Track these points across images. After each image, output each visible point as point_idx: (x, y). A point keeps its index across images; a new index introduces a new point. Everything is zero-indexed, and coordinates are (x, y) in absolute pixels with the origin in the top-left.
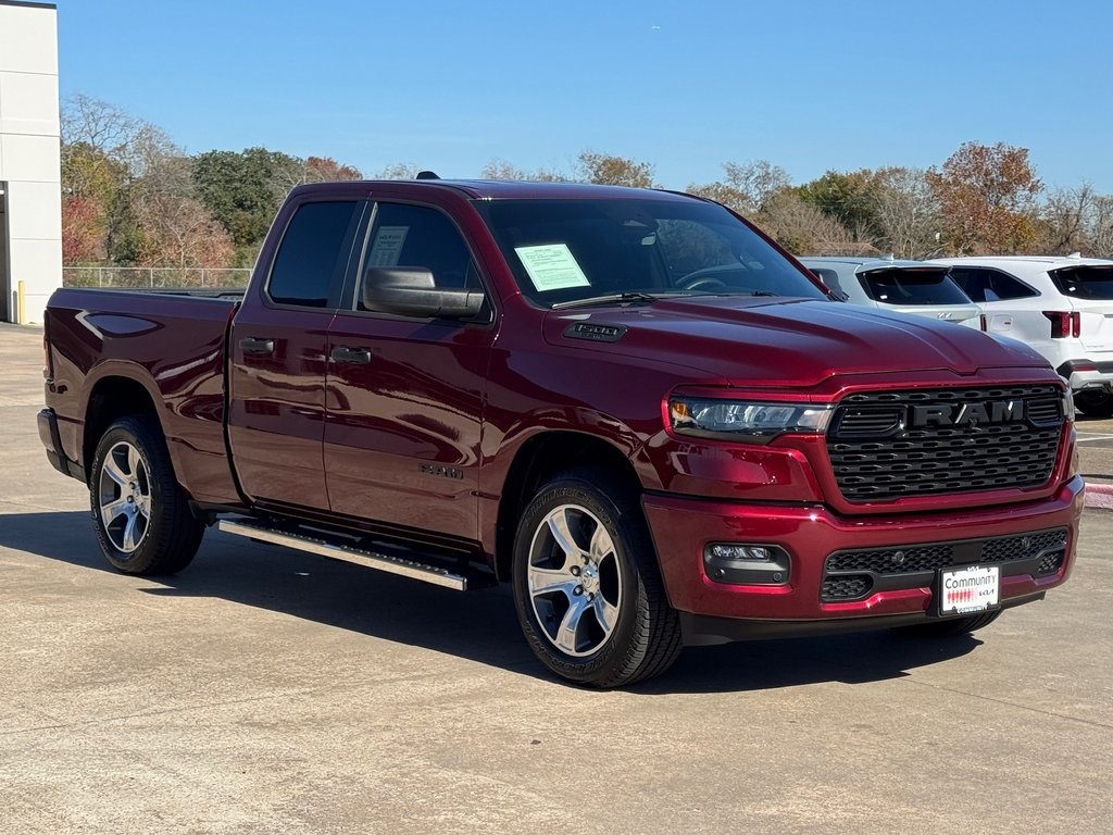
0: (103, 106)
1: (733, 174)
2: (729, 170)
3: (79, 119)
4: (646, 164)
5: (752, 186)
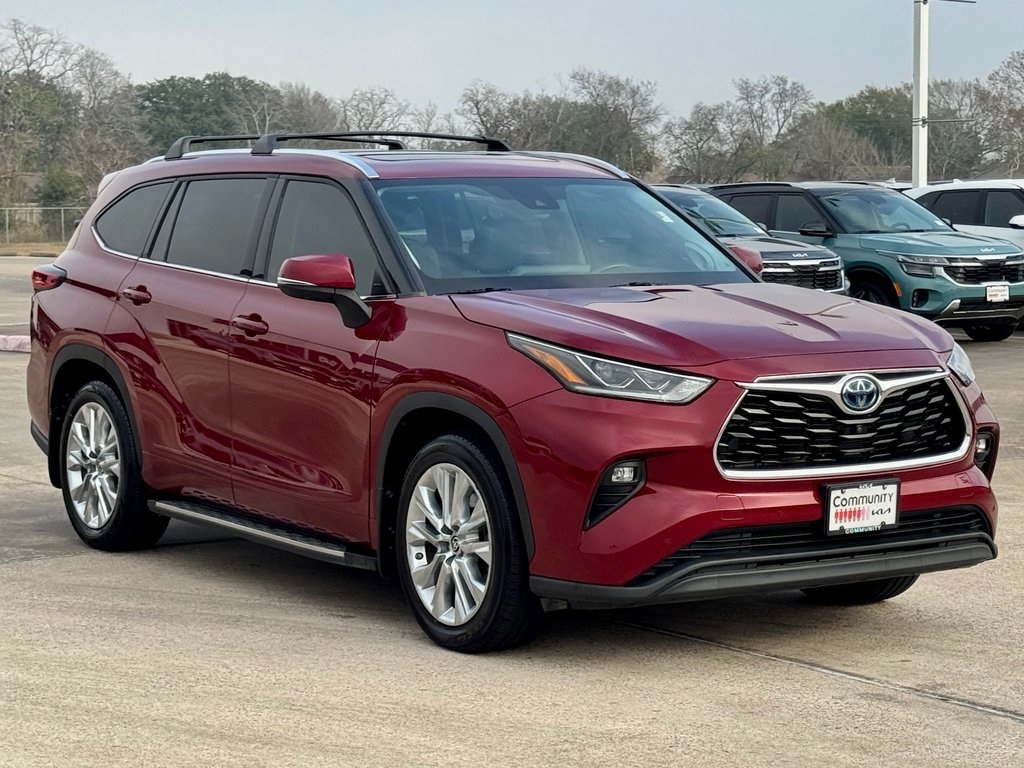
0: (38, 31)
1: (747, 91)
2: (741, 88)
3: (13, 46)
4: (646, 83)
5: (769, 106)
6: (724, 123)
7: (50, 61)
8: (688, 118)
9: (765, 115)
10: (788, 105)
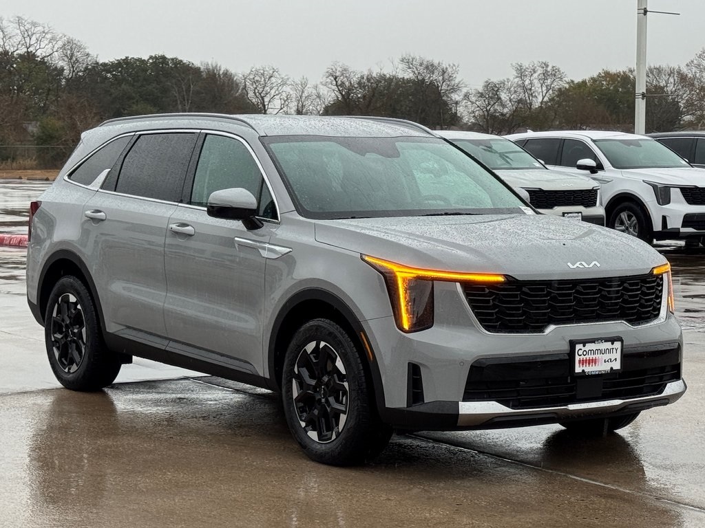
6: (505, 93)
7: (42, 46)
8: (481, 90)
9: (533, 88)
10: (549, 82)
